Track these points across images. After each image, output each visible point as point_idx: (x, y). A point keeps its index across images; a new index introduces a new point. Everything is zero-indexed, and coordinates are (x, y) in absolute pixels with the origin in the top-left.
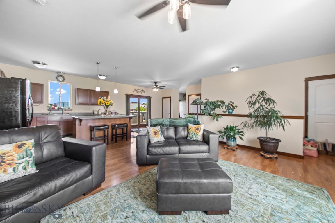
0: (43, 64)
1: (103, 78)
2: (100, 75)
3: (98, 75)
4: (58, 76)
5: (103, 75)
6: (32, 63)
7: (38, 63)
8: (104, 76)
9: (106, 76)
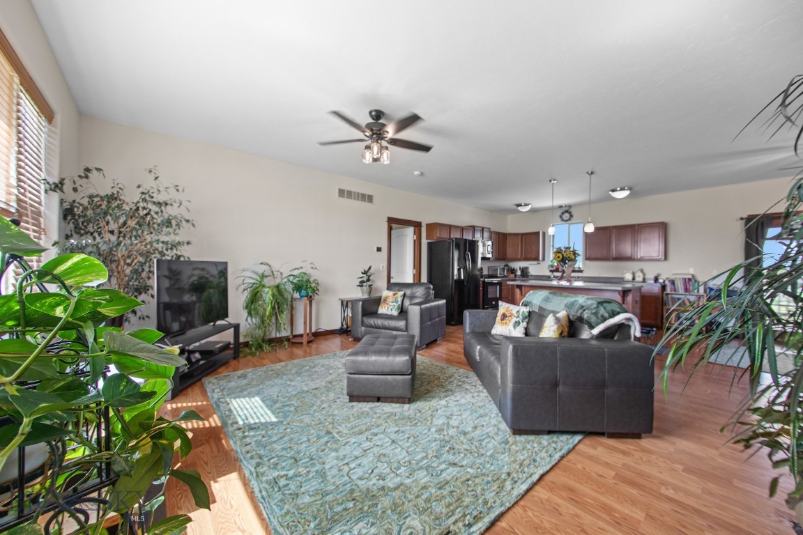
0: (526, 205)
1: (621, 195)
2: (613, 191)
3: (610, 193)
4: (563, 213)
5: (618, 189)
6: (515, 207)
7: (520, 205)
8: (623, 189)
9: (630, 189)
